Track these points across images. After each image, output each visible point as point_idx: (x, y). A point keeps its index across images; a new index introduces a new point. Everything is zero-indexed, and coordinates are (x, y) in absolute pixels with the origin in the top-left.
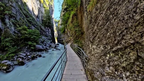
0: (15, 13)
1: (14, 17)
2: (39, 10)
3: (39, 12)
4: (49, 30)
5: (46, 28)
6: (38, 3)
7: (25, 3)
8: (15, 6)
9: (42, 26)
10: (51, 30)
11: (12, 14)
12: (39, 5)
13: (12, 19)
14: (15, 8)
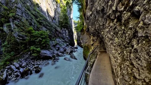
0: (20, 14)
1: (18, 18)
2: (56, 11)
3: (55, 13)
4: (66, 31)
5: (63, 29)
6: (54, 4)
7: (37, 4)
8: (21, 7)
9: (58, 27)
10: (68, 31)
11: (16, 16)
12: (55, 6)
13: (16, 22)
14: (20, 9)
